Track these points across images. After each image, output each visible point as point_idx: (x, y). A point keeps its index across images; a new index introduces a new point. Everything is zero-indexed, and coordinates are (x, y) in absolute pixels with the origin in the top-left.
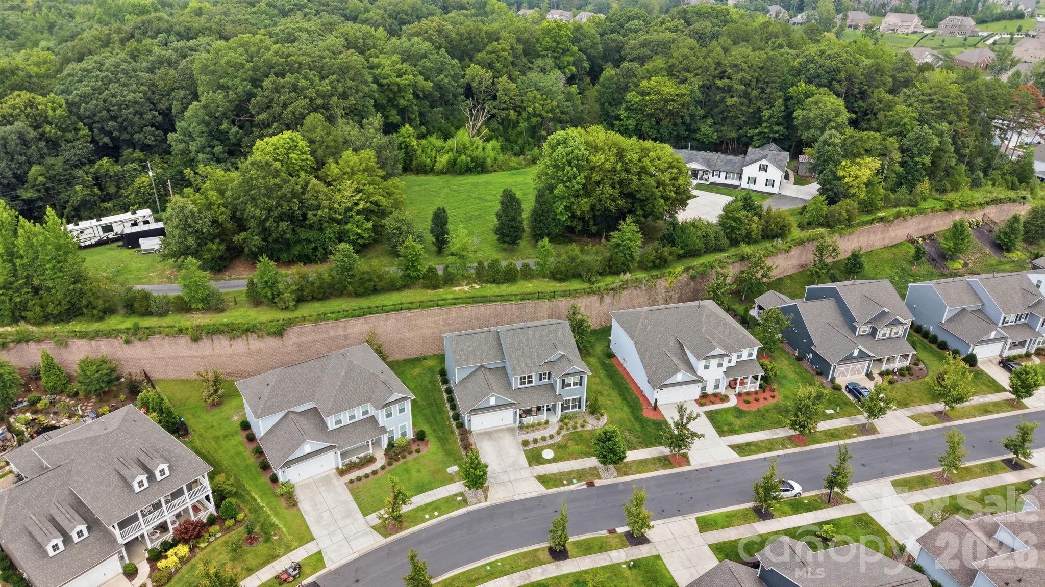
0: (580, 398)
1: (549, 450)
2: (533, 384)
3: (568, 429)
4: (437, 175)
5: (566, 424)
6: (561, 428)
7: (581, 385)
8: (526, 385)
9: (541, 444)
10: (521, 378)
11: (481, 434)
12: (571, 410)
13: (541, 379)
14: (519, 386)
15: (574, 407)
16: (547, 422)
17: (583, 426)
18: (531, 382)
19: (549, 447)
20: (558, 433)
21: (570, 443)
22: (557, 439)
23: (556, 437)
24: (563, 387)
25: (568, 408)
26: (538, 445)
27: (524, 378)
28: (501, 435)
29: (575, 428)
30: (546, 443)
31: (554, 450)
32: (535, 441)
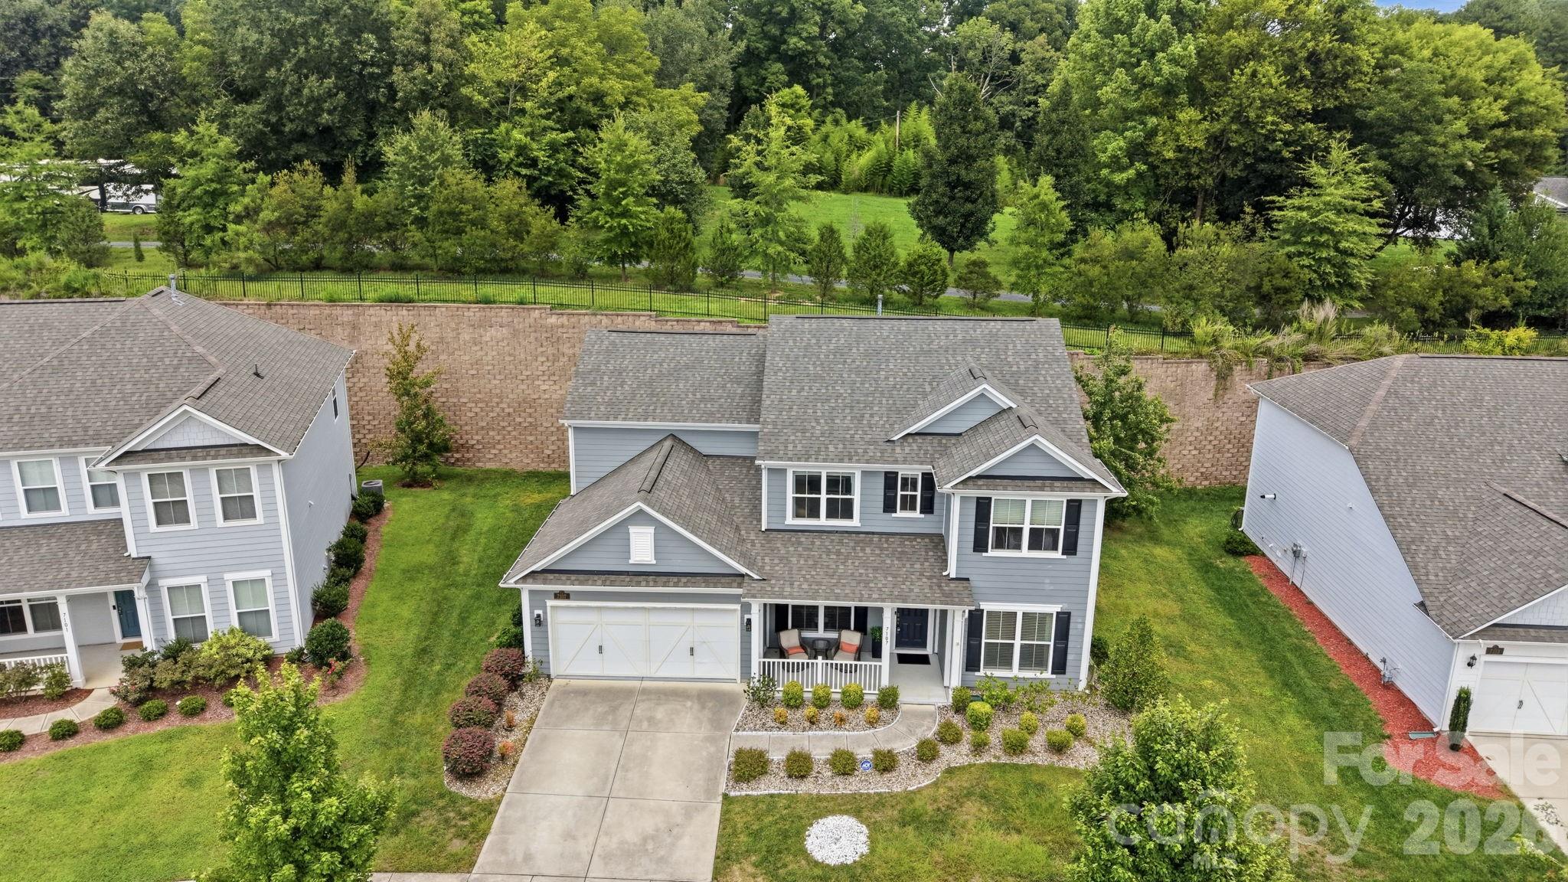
0: (1064, 621)
1: (847, 821)
2: (855, 523)
3: (979, 747)
4: (846, 192)
5: (979, 724)
6: (949, 736)
7: (1071, 549)
8: (823, 521)
9: (822, 784)
10: (800, 483)
11: (584, 693)
12: (1015, 671)
13: (889, 506)
14: (791, 521)
15: (1032, 657)
16: (888, 700)
17: (1058, 748)
18: (844, 509)
19: (855, 807)
20: (926, 753)
21: (971, 810)
22: (912, 779)
23: (905, 767)
24: (980, 545)
25: (1001, 656)
26: (806, 787)
27: (813, 483)
28: (660, 713)
29: (1016, 747)
30: (847, 787)
31: (874, 828)
32: (799, 766)
